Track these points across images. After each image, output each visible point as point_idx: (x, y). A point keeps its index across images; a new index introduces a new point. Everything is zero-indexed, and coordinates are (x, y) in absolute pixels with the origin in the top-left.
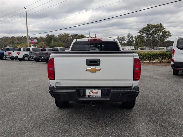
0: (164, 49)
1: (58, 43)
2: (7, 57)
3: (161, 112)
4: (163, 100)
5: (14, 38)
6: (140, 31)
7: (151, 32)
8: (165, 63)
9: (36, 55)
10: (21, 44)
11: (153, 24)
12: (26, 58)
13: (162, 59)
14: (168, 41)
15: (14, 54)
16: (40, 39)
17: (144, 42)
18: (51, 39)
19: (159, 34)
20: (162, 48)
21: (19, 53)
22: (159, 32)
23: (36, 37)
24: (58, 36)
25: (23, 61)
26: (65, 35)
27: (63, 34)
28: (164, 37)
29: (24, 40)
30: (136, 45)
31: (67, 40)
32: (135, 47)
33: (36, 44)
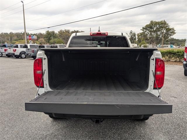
0: (167, 46)
1: (58, 40)
2: (3, 54)
3: (182, 127)
4: (181, 109)
5: (13, 34)
6: (143, 28)
7: (154, 29)
8: (172, 61)
9: (34, 52)
10: (19, 41)
11: (157, 21)
12: (23, 56)
13: (170, 57)
14: (171, 39)
15: (10, 51)
16: (40, 36)
17: (147, 39)
18: (51, 35)
19: (163, 31)
20: (166, 46)
21: (16, 50)
22: (163, 29)
23: (35, 33)
24: (58, 33)
25: (20, 58)
26: (66, 32)
27: (63, 31)
28: (168, 35)
29: (22, 37)
30: (138, 42)
31: (68, 36)
32: (137, 45)
33: (36, 40)
